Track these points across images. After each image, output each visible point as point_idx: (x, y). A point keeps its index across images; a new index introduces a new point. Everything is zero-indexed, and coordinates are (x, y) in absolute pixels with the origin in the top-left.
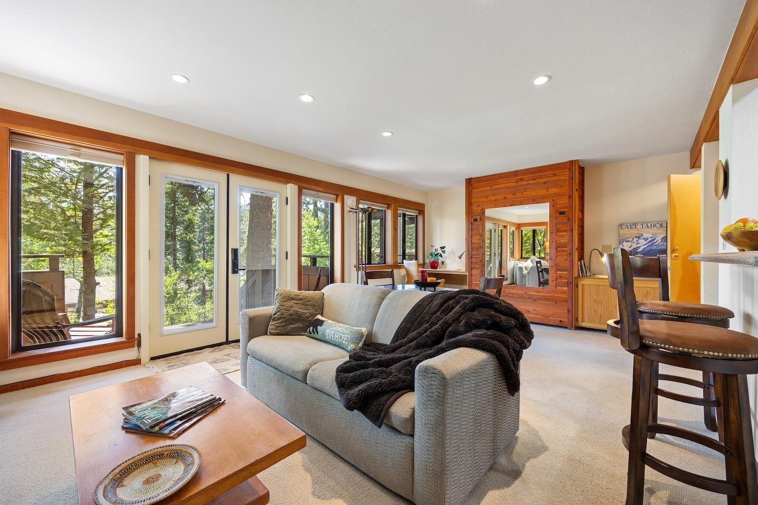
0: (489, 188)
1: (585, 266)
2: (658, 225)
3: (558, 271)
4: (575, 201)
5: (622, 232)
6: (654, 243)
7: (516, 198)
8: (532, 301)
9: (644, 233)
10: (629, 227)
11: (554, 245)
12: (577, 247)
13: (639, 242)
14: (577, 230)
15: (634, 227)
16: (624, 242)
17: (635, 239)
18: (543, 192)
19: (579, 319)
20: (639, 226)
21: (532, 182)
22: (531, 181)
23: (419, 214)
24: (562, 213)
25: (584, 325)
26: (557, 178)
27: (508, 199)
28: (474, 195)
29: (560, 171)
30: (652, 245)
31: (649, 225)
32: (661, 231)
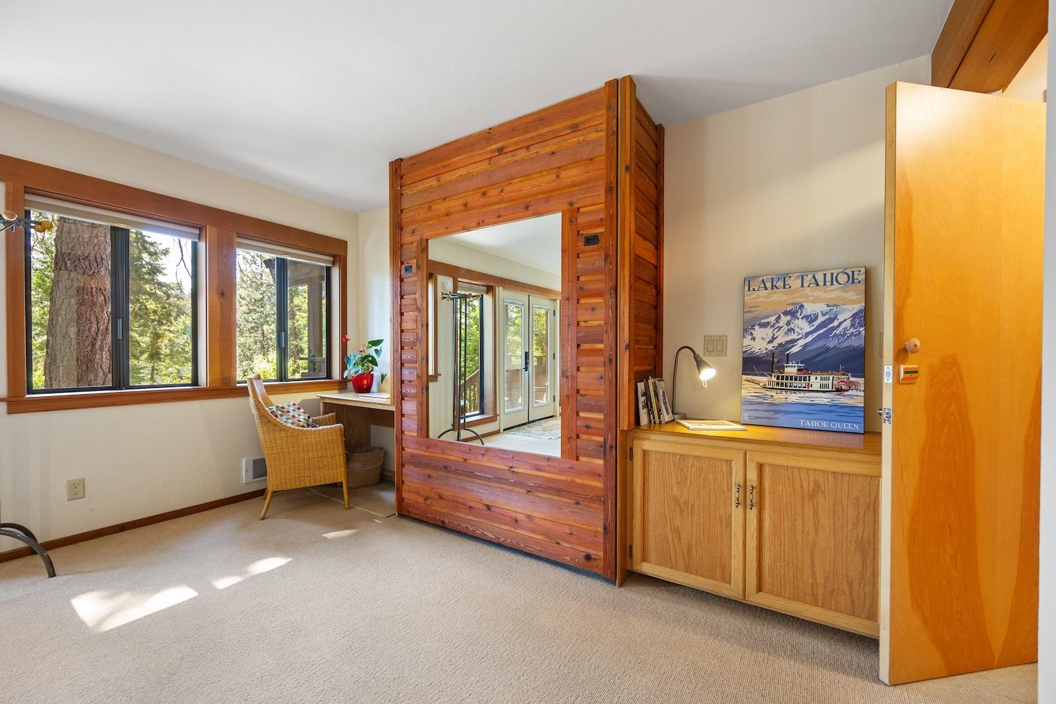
0: (433, 182)
1: (656, 395)
2: (843, 278)
3: (585, 410)
4: (624, 200)
5: (750, 298)
6: (834, 328)
7: (490, 205)
8: (524, 491)
9: (807, 302)
10: (769, 285)
11: (572, 334)
12: (627, 341)
13: (792, 326)
14: (627, 289)
15: (780, 284)
16: (757, 327)
17: (784, 319)
18: (545, 182)
19: (635, 550)
20: (794, 283)
21: (523, 154)
22: (519, 152)
23: (334, 263)
24: (591, 240)
25: (647, 568)
26: (581, 138)
27: (474, 208)
28: (406, 204)
29: (588, 116)
30: (825, 336)
31: (820, 277)
32: (851, 295)
